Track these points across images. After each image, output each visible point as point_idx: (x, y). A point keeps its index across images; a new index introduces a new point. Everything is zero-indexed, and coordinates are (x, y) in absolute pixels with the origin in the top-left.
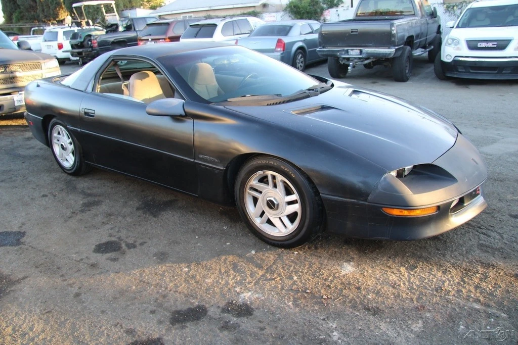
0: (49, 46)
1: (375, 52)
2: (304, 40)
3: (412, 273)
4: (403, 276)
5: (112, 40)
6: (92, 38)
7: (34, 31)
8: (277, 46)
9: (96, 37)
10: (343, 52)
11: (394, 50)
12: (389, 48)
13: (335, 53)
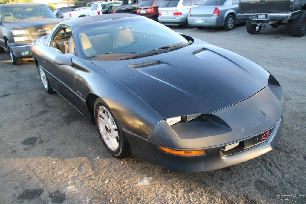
0: (93, 13)
1: (276, 16)
2: (235, 8)
3: (186, 195)
4: (177, 196)
5: (124, 9)
6: (113, 8)
7: (88, 5)
8: (214, 12)
9: (115, 7)
10: (254, 17)
11: (291, 14)
12: (287, 13)
13: (248, 17)
